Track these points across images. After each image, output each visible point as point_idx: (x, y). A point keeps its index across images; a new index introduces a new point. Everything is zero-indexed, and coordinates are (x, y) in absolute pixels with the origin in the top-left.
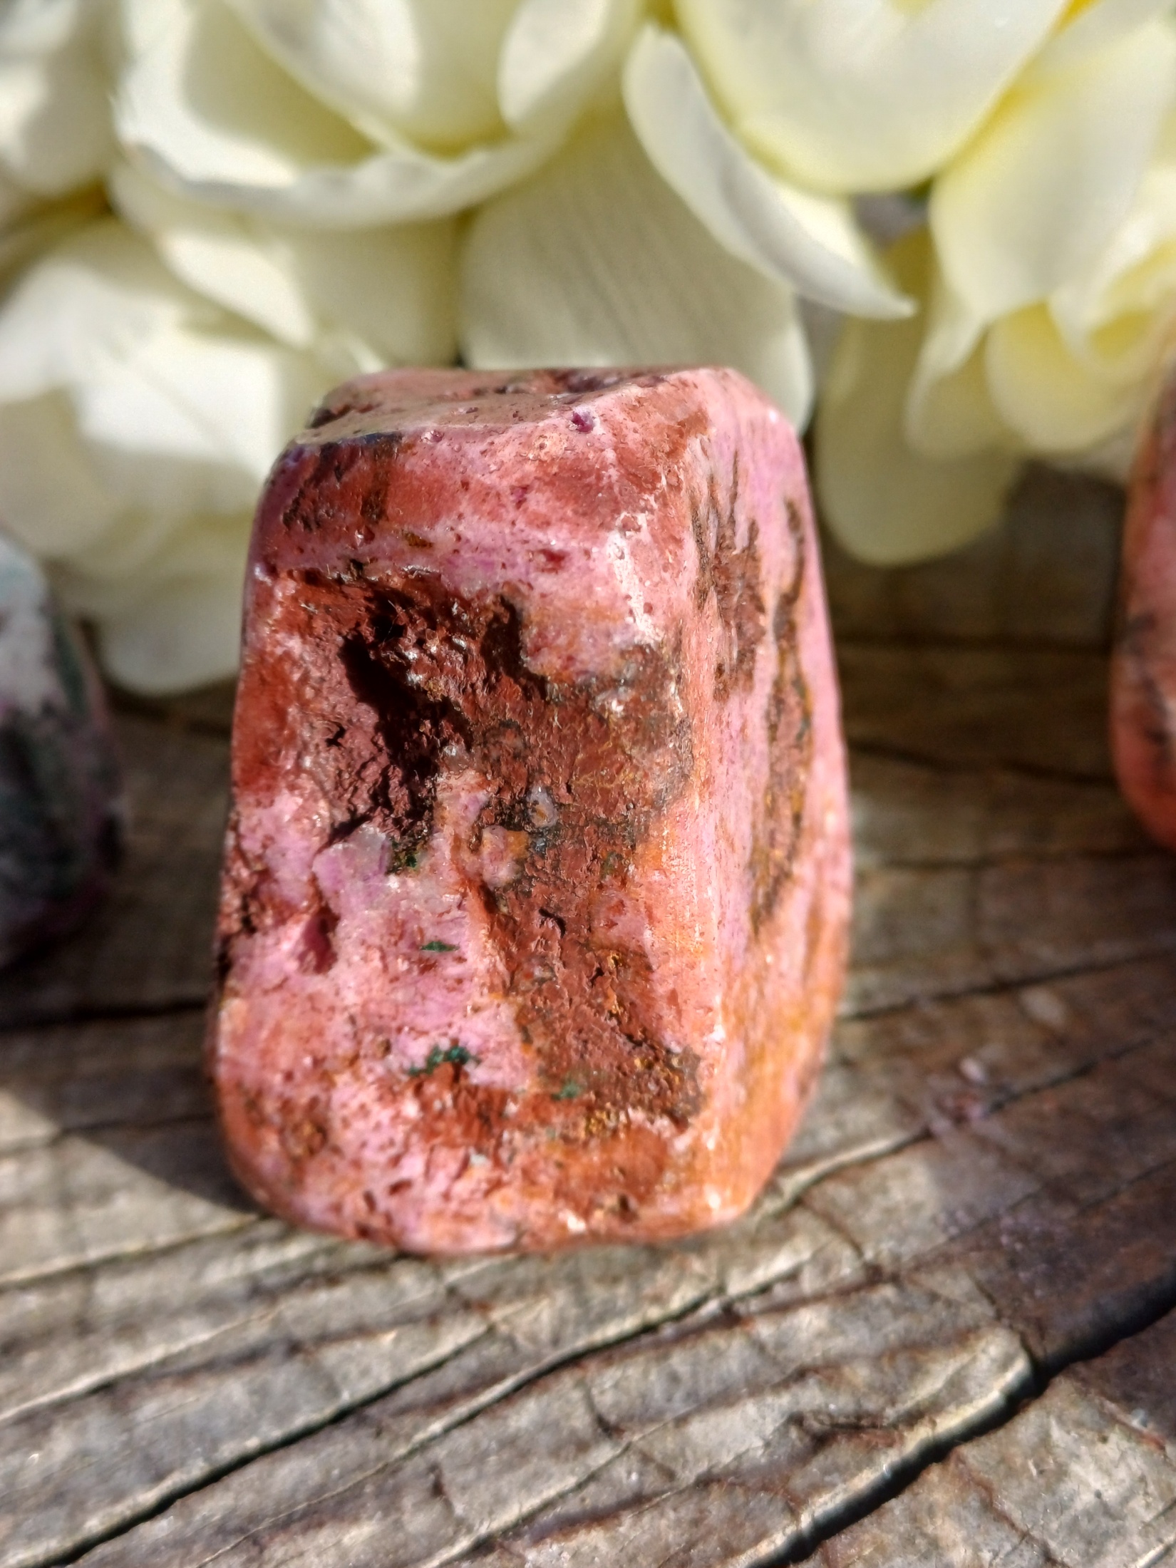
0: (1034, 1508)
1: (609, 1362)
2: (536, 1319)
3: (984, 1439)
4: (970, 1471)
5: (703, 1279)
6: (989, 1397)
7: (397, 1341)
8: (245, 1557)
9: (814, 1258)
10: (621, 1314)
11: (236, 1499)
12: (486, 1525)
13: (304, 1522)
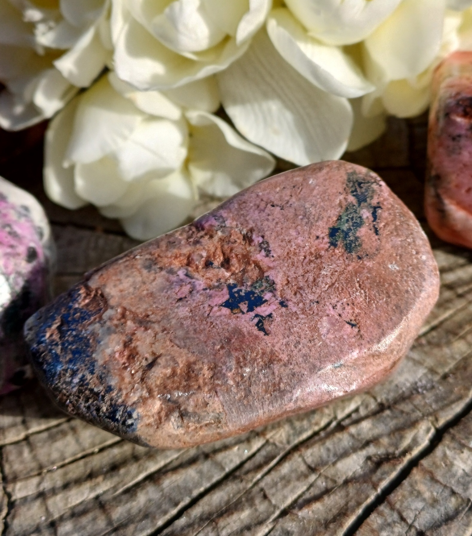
0: (446, 477)
1: (307, 447)
2: (281, 436)
3: (427, 457)
4: (425, 468)
5: (329, 415)
6: (425, 443)
7: (239, 449)
8: (212, 527)
9: (362, 404)
10: (306, 430)
11: (203, 508)
12: (283, 505)
13: (227, 513)
